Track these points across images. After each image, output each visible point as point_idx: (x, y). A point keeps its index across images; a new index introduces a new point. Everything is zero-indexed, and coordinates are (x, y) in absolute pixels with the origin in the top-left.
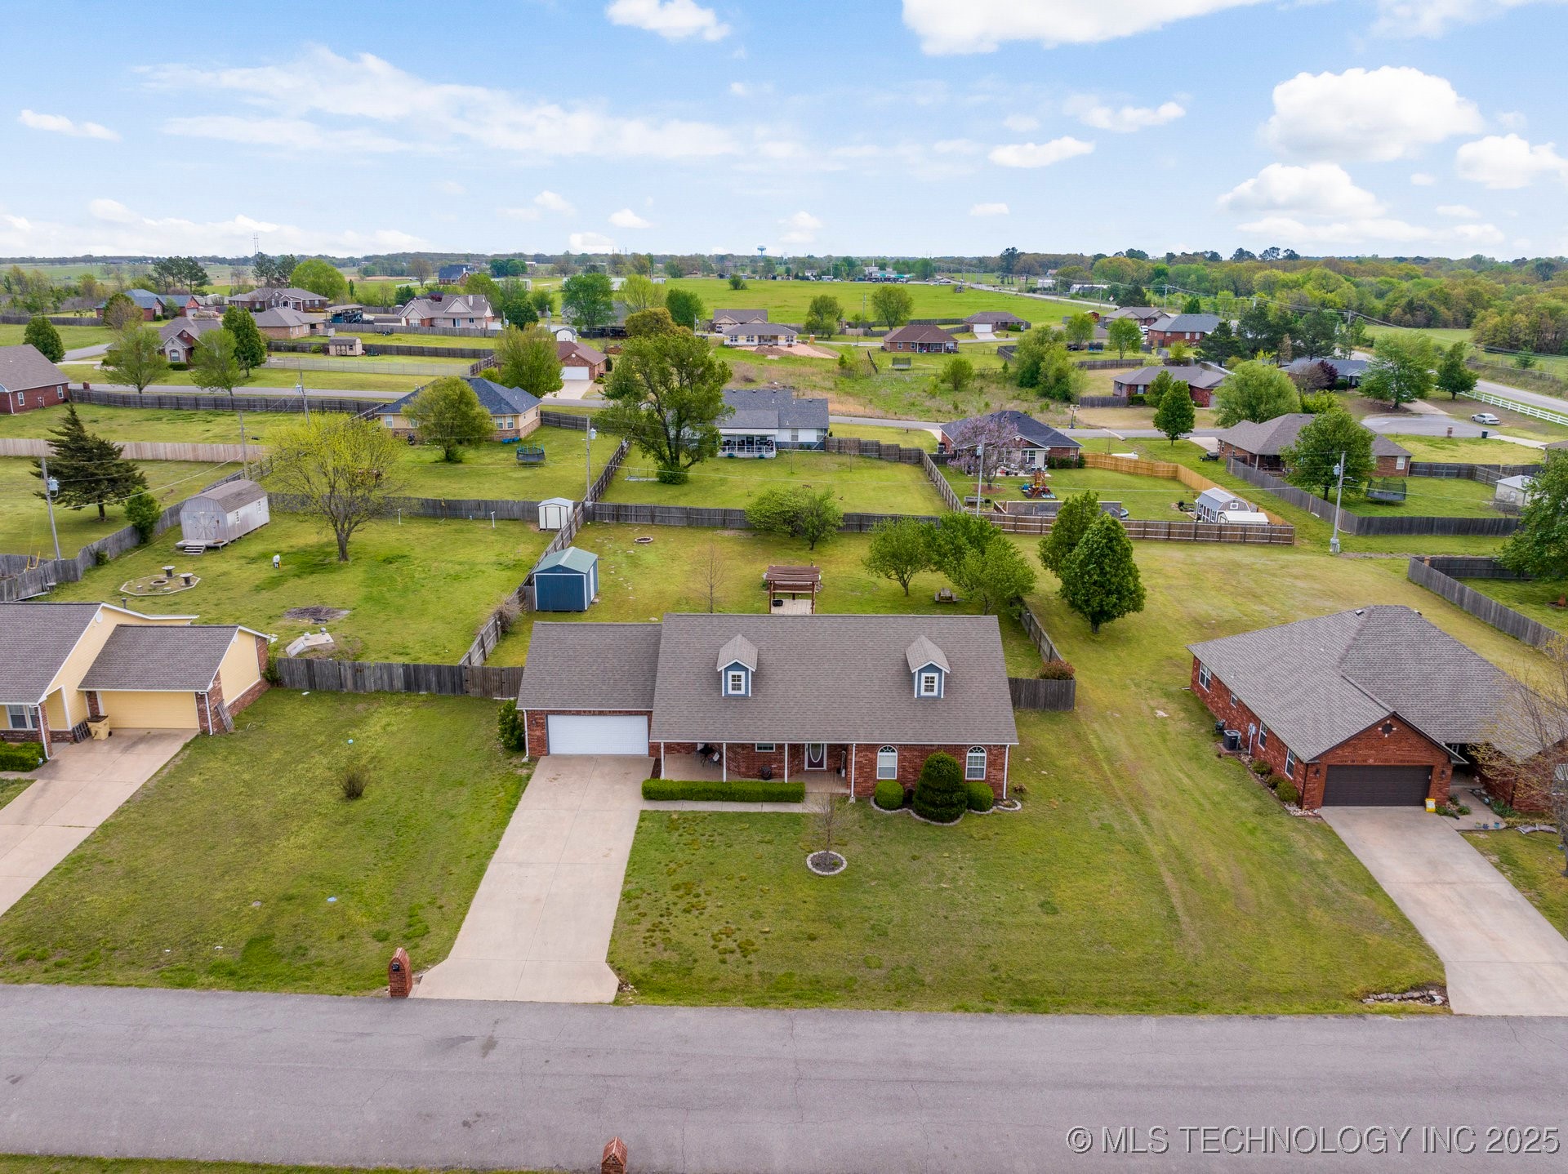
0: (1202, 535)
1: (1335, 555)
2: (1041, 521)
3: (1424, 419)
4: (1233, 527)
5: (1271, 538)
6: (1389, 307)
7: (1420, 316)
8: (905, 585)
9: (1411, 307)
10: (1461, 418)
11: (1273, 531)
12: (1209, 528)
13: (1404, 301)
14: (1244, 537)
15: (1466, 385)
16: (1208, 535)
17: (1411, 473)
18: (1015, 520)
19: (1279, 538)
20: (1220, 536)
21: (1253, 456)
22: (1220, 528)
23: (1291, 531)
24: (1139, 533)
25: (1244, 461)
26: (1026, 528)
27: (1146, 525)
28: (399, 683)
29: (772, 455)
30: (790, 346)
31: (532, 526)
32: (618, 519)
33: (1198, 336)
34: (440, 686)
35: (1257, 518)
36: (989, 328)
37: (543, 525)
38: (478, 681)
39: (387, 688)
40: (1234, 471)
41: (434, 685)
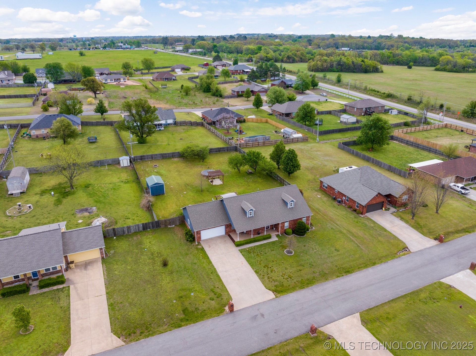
0: (289, 141)
1: (318, 143)
2: (252, 143)
3: (310, 95)
4: (295, 138)
5: (303, 140)
6: (283, 57)
7: (291, 60)
8: (239, 170)
9: (288, 57)
10: (318, 94)
11: (303, 138)
12: (290, 140)
13: (286, 56)
14: (298, 140)
15: (316, 85)
16: (290, 141)
17: (318, 114)
18: (246, 144)
19: (305, 140)
20: (292, 141)
21: (283, 114)
22: (293, 139)
23: (307, 138)
24: (275, 143)
25: (280, 115)
26: (249, 145)
27: (276, 141)
28: (141, 229)
29: (163, 128)
30: (125, 82)
31: (118, 166)
32: (142, 160)
33: (241, 71)
34: (153, 227)
35: (300, 135)
36: (180, 70)
37: (122, 166)
38: (164, 223)
39: (137, 231)
40: (279, 118)
41: (151, 227)
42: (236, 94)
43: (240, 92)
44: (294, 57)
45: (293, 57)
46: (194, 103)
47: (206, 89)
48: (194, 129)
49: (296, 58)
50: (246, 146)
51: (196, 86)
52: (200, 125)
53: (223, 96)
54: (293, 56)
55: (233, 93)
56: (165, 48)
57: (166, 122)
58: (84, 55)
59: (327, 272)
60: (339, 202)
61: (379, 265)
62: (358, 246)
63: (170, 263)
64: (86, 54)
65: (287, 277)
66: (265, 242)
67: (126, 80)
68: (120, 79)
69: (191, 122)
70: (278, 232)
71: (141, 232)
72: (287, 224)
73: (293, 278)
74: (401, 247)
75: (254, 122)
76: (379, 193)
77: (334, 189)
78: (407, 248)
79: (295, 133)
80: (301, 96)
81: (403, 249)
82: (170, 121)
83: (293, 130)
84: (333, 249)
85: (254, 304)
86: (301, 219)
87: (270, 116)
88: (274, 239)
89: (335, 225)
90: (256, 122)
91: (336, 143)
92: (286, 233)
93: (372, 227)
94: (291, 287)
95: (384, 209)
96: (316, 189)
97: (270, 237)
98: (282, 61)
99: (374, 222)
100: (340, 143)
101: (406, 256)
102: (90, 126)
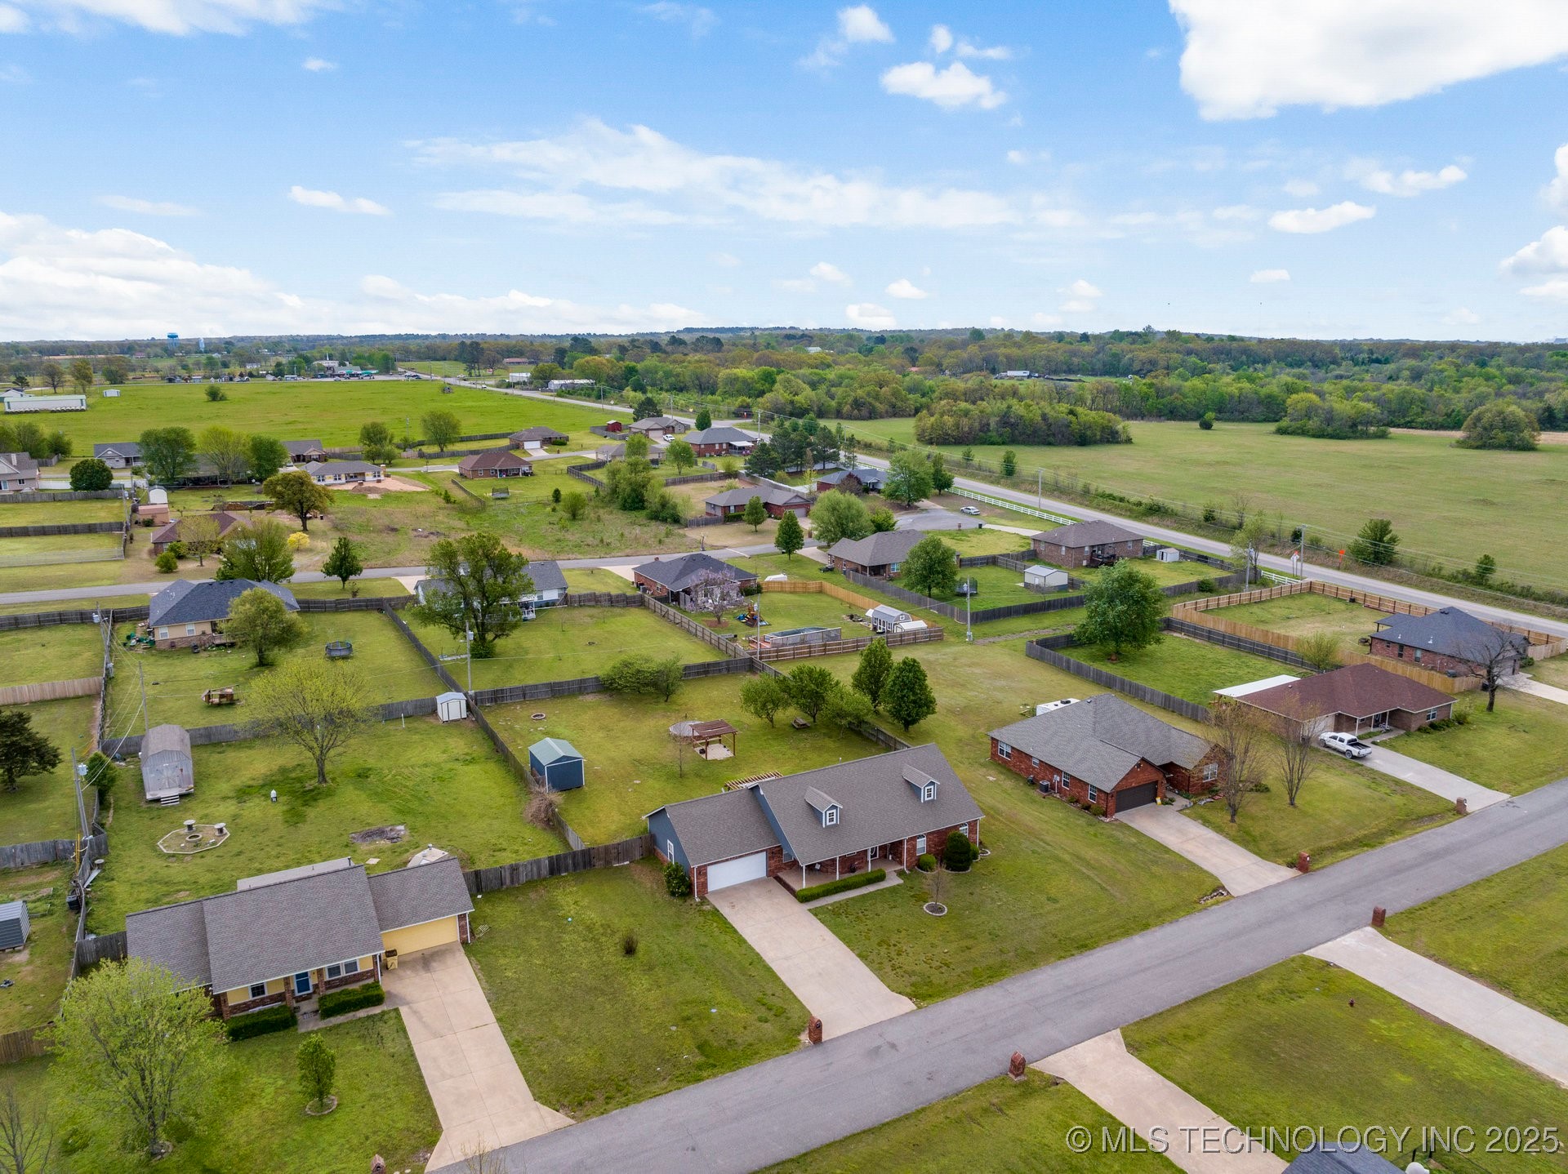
0: (891, 642)
1: (971, 643)
2: (794, 649)
3: (932, 514)
4: (908, 633)
5: (930, 637)
6: (839, 404)
7: (865, 412)
8: (771, 721)
9: (857, 404)
10: (955, 511)
11: (930, 632)
12: (895, 637)
13: (850, 400)
14: (915, 639)
15: (948, 484)
16: (894, 642)
17: (960, 566)
18: (777, 651)
19: (935, 636)
20: (901, 641)
21: (864, 568)
22: (901, 636)
23: (941, 631)
24: (854, 647)
25: (857, 571)
26: (784, 656)
27: (857, 641)
28: (545, 871)
29: (532, 615)
30: (379, 481)
31: (431, 720)
32: (496, 701)
33: (724, 446)
34: (575, 867)
35: (920, 624)
36: (537, 444)
37: (446, 719)
38: (602, 856)
39: (536, 878)
40: (854, 580)
41: (571, 866)
42: (719, 513)
43: (732, 508)
44: (873, 402)
45: (870, 404)
46: (602, 541)
47: (629, 501)
48: (621, 615)
49: (877, 404)
50: (777, 656)
51: (597, 491)
52: (634, 602)
53: (682, 521)
54: (871, 400)
55: (713, 512)
56: (470, 374)
57: (540, 597)
58: (223, 398)
59: (1034, 951)
60: (1046, 789)
61: (1157, 928)
62: (1102, 888)
63: (641, 947)
64: (229, 394)
65: (938, 964)
66: (871, 889)
67: (382, 477)
68: (363, 474)
69: (609, 595)
70: (901, 863)
71: (545, 879)
72: (921, 844)
73: (952, 966)
74: (1208, 885)
75: (785, 592)
76: (1143, 760)
77: (1029, 757)
78: (1223, 888)
79: (907, 620)
80: (906, 517)
81: (1214, 891)
82: (551, 595)
83: (901, 612)
84: (1043, 898)
85: (867, 1024)
86: (956, 827)
87: (827, 575)
88: (893, 881)
89: (1041, 843)
90: (791, 593)
91: (1021, 644)
92: (921, 865)
93: (1134, 845)
94: (951, 985)
95: (1158, 800)
96: (982, 761)
97: (881, 878)
98: (839, 415)
99: (1138, 834)
100: (1032, 642)
101: (1221, 905)
102: (316, 612)
